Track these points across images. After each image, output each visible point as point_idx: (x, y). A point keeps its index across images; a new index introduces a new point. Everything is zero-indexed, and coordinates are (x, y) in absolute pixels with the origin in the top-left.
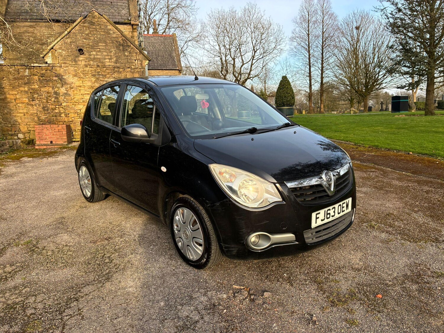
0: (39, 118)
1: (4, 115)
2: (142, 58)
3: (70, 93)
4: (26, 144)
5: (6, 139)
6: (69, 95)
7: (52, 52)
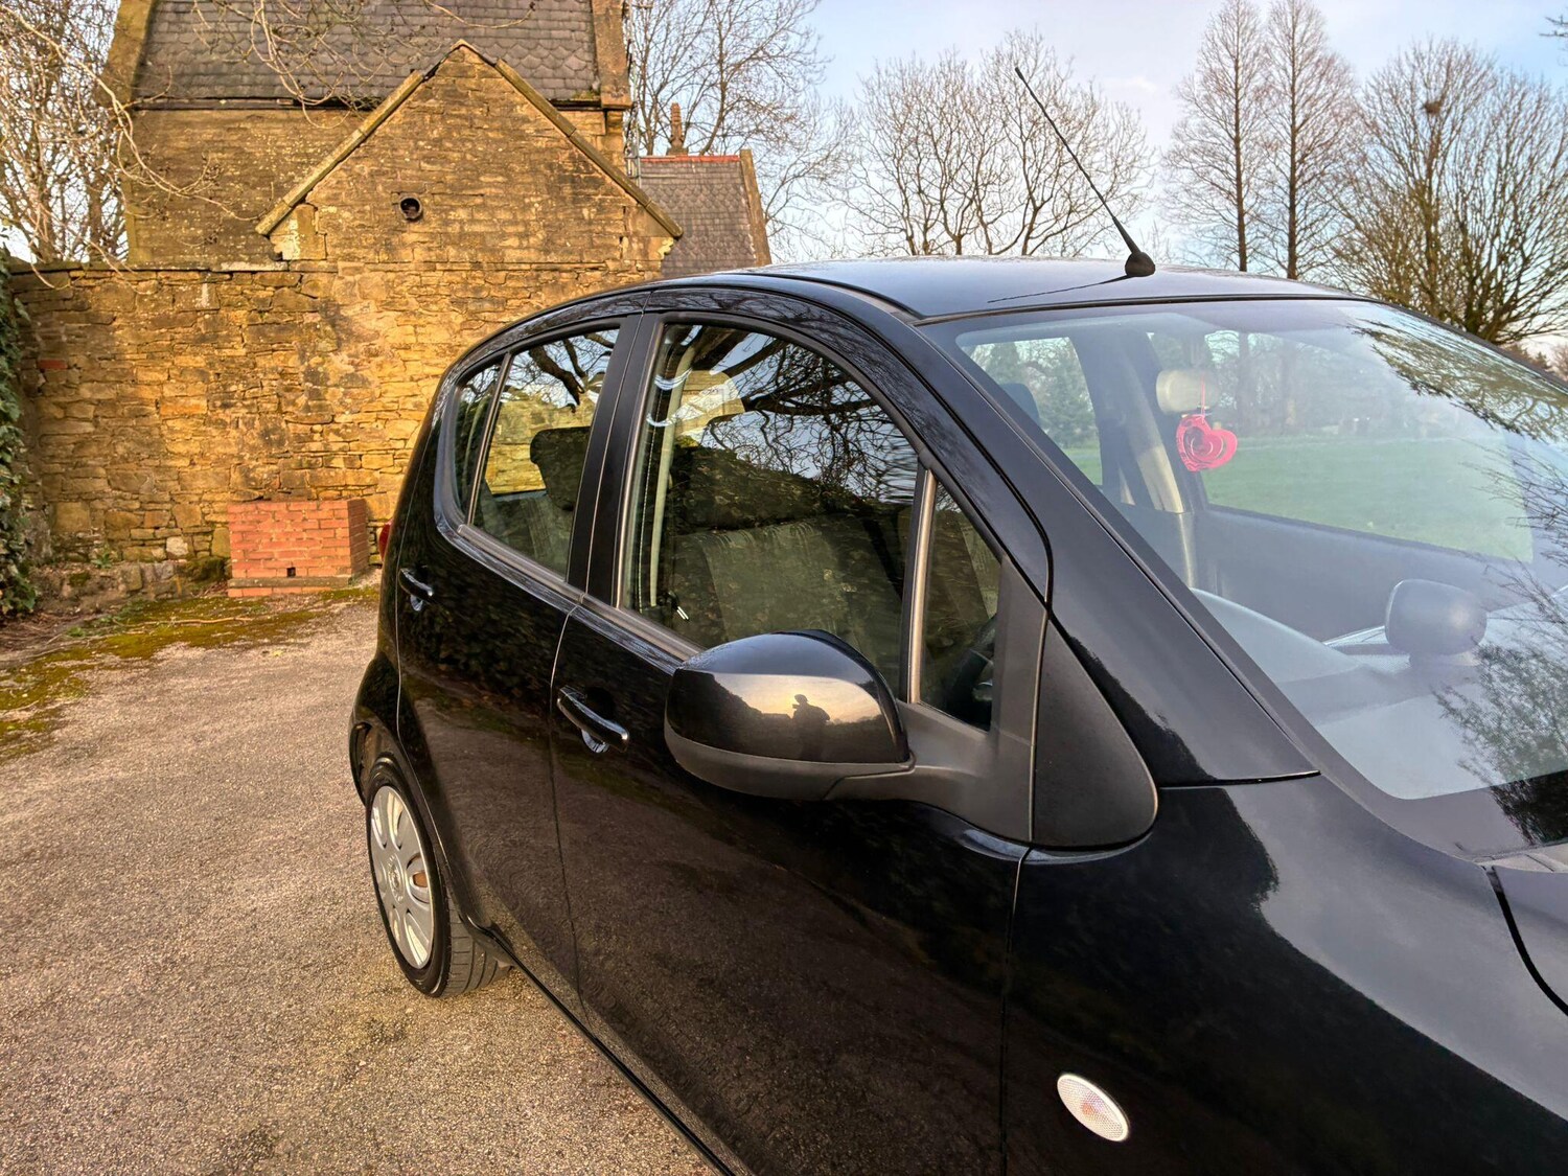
0: (246, 476)
1: (114, 463)
2: (647, 229)
3: (366, 373)
4: (197, 580)
5: (122, 558)
6: (365, 382)
7: (301, 213)
